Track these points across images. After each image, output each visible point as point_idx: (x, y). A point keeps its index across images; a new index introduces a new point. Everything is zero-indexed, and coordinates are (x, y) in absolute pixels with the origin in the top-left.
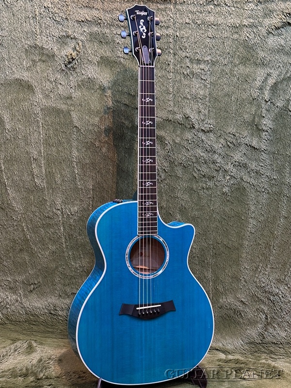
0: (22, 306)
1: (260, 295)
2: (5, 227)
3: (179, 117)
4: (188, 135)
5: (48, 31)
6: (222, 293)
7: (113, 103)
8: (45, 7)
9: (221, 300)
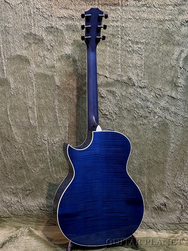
0: (21, 205)
2: (10, 152)
3: (125, 78)
4: (131, 90)
5: (39, 24)
6: (153, 192)
7: (82, 70)
8: (37, 8)
9: (153, 197)
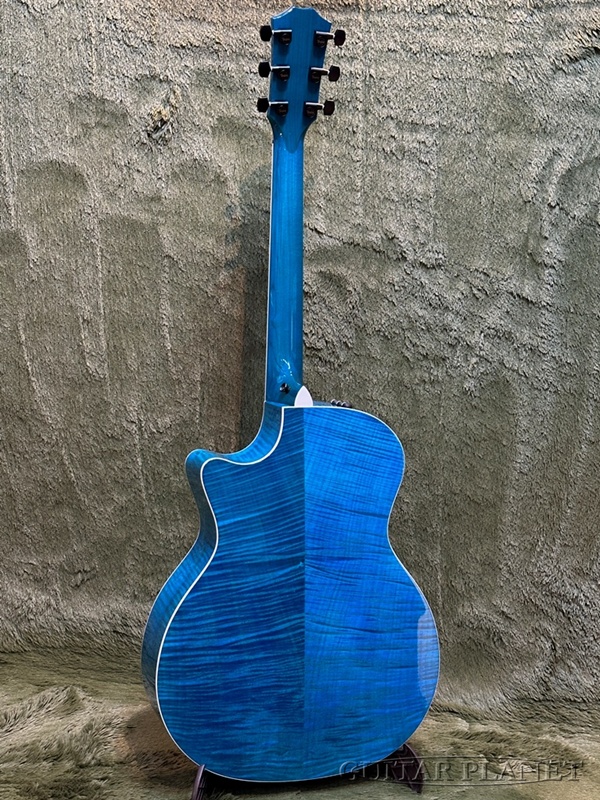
0: (59, 616)
1: (539, 599)
2: (26, 456)
3: (375, 237)
4: (394, 275)
5: (114, 67)
6: (462, 596)
7: (242, 209)
8: (108, 19)
9: (460, 610)
